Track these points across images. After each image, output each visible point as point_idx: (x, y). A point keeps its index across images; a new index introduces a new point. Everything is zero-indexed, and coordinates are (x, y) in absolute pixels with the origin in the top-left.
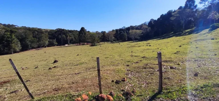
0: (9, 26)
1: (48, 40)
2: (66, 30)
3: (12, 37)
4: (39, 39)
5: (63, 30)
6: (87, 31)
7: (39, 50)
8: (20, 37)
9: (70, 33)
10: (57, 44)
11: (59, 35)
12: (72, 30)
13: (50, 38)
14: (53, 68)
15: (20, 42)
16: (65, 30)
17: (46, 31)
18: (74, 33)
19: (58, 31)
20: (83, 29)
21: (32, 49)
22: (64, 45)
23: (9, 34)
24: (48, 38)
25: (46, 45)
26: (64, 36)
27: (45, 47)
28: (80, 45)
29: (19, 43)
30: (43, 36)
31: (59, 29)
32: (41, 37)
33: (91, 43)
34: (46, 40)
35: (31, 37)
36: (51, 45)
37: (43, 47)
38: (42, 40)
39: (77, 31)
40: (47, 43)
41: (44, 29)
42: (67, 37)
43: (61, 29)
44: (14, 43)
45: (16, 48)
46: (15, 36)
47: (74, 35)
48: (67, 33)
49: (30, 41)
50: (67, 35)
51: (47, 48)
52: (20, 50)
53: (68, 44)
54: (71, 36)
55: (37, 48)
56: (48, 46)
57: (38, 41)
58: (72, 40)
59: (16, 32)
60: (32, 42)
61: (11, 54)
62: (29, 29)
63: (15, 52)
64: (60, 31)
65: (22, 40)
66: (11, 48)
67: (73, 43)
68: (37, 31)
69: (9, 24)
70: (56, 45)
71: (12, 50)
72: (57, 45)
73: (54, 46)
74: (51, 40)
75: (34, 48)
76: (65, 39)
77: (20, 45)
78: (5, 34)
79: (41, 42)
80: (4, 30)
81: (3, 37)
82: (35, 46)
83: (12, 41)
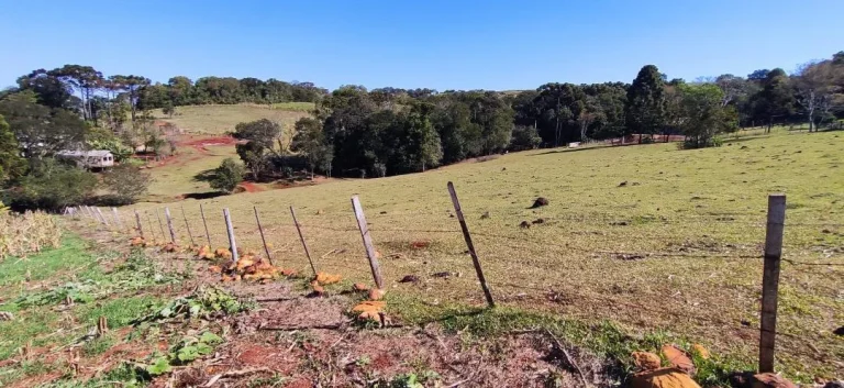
0: (419, 94)
1: (514, 127)
2: (575, 89)
3: (424, 124)
4: (488, 127)
5: (564, 87)
6: (669, 80)
7: (485, 160)
8: (441, 123)
9: (588, 97)
10: (540, 139)
11: (547, 108)
12: (597, 86)
13: (518, 122)
14: (534, 222)
15: (442, 138)
16: (572, 86)
17: (508, 98)
18: (605, 96)
19: (545, 93)
20: (647, 74)
21: (467, 158)
22: (564, 143)
23: (418, 115)
24: (514, 122)
25: (505, 146)
26: (566, 110)
27: (503, 152)
28: (630, 141)
29: (439, 140)
30: (497, 116)
31: (549, 85)
32: (492, 120)
33: (687, 133)
34: (506, 129)
35: (465, 123)
36: (520, 144)
37: (496, 151)
38: (497, 130)
39: (619, 84)
40: (509, 138)
41: (502, 93)
42: (577, 111)
43: (557, 85)
44: (428, 139)
45: (432, 155)
46: (430, 121)
47: (605, 103)
48: (577, 99)
49: (463, 134)
50: (576, 104)
51: (509, 156)
52: (440, 161)
53: (581, 141)
54: (594, 110)
55: (481, 156)
56: (512, 149)
57: (483, 133)
58: (597, 123)
59: (432, 108)
60: (468, 137)
61: (421, 171)
62: (463, 97)
63: (430, 167)
64: (556, 94)
65: (445, 131)
66: (422, 156)
67: (599, 138)
68: (482, 101)
69: (419, 90)
70: (536, 144)
71: (424, 161)
72: (541, 146)
73: (531, 148)
74: (522, 129)
75: (474, 156)
76: (571, 121)
77: (440, 147)
78: (410, 118)
79: (493, 137)
80: (409, 107)
81: (408, 125)
82: (477, 150)
83: (425, 134)
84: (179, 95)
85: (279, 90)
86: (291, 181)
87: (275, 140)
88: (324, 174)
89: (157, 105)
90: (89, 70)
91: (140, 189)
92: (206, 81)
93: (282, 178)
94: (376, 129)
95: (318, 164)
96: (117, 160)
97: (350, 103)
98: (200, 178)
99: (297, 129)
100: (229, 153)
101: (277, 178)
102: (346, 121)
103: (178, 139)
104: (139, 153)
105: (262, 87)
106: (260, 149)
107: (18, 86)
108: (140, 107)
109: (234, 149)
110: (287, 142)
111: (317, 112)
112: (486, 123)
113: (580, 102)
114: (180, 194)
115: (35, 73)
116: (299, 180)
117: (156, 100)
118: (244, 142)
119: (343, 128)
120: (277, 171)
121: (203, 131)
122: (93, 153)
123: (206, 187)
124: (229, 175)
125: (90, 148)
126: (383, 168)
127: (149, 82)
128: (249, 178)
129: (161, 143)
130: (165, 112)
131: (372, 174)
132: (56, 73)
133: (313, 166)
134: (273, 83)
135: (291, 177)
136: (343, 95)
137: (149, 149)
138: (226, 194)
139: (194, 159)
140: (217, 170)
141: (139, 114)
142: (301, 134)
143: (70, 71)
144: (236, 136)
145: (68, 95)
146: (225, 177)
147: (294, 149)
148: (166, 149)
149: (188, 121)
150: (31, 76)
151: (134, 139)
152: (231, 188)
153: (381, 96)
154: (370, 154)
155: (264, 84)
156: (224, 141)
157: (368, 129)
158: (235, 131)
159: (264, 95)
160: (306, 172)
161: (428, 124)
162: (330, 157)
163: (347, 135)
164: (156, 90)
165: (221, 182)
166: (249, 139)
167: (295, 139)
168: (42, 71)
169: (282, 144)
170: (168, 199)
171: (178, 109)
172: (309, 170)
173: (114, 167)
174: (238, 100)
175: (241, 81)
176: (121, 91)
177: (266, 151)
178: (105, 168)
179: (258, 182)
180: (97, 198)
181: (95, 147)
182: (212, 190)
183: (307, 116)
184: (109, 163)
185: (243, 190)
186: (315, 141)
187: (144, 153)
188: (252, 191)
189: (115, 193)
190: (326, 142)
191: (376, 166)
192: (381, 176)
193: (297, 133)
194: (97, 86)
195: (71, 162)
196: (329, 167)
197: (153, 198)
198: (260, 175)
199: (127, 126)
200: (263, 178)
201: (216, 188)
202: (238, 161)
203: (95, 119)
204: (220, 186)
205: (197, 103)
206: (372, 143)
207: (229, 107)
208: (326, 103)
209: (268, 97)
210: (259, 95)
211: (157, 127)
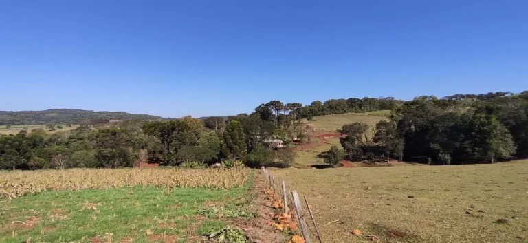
0: (490, 96)
3: (490, 123)
8: (511, 121)
15: (512, 133)
23: (484, 115)
29: (510, 135)
44: (496, 135)
45: (501, 149)
46: (497, 119)
52: (513, 155)
59: (498, 109)
61: (490, 162)
63: (500, 159)
65: (518, 128)
66: (489, 149)
71: (492, 154)
77: (511, 142)
78: (474, 118)
80: (474, 109)
81: (472, 124)
83: (492, 131)
84: (316, 110)
85: (370, 103)
86: (373, 162)
87: (363, 135)
88: (398, 159)
89: (304, 117)
90: (278, 102)
91: (292, 160)
92: (328, 102)
93: (368, 159)
94: (440, 127)
95: (392, 151)
96: (284, 145)
97: (417, 109)
98: (320, 156)
99: (378, 128)
100: (336, 142)
101: (364, 159)
102: (415, 123)
103: (312, 134)
104: (294, 141)
105: (359, 103)
106: (354, 141)
107: (255, 111)
108: (297, 119)
109: (339, 141)
110: (371, 136)
111: (392, 117)
114: (309, 165)
115: (261, 105)
116: (378, 161)
117: (305, 114)
118: (344, 136)
119: (413, 127)
120: (365, 154)
121: (325, 129)
122: (276, 141)
123: (322, 162)
124: (334, 156)
125: (274, 139)
126: (448, 157)
127: (301, 105)
128: (347, 158)
129: (304, 136)
130: (308, 120)
131: (437, 161)
132: (267, 105)
133: (388, 152)
134: (366, 100)
135: (374, 160)
137: (299, 139)
138: (333, 167)
139: (319, 145)
140: (328, 152)
141: (296, 122)
142: (380, 131)
143: (272, 103)
144: (342, 132)
145: (271, 114)
146: (332, 156)
147: (375, 141)
148: (306, 140)
149: (318, 125)
150: (260, 107)
151: (293, 134)
152: (335, 163)
153: (444, 103)
154: (436, 146)
155: (361, 101)
156: (335, 136)
157: (433, 127)
158: (341, 130)
159: (360, 107)
160: (383, 156)
161: (495, 122)
162: (401, 147)
163: (416, 131)
164: (305, 109)
165: (330, 159)
166: (348, 135)
167: (376, 135)
168: (263, 104)
169: (368, 137)
170: (304, 167)
171: (314, 118)
172: (386, 156)
173: (283, 148)
174: (345, 111)
175: (348, 101)
176: (291, 111)
177: (357, 142)
178: (280, 148)
179: (352, 161)
180: (274, 163)
181: (277, 138)
182: (325, 164)
183: (384, 119)
184: (281, 146)
185: (342, 165)
186: (391, 136)
187: (296, 141)
188: (347, 167)
189: (281, 161)
190: (399, 136)
191: (442, 155)
192: (446, 164)
193: (377, 131)
194: (281, 109)
195: (267, 145)
196: (401, 154)
197: (297, 166)
198: (353, 157)
199: (291, 128)
200: (355, 159)
201: (327, 162)
202: (340, 148)
203: (279, 124)
204: (330, 162)
205: (324, 114)
206: (438, 137)
207: (340, 115)
208: (399, 110)
209: (363, 108)
210: (357, 107)
211: (303, 128)
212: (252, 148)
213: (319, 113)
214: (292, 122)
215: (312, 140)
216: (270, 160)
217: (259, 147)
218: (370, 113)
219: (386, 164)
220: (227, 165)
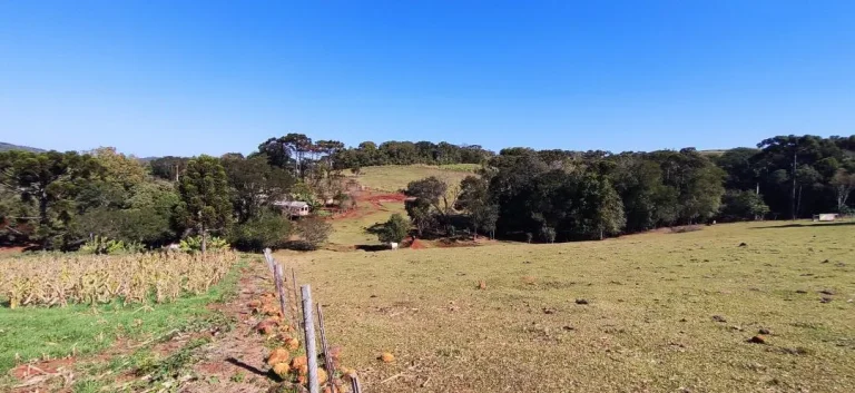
0: (592, 155)
1: (723, 192)
2: (823, 142)
3: (602, 186)
4: (686, 190)
5: (805, 140)
7: (683, 231)
8: (623, 185)
9: (847, 153)
10: (766, 208)
11: (772, 169)
13: (727, 186)
15: (624, 201)
16: (817, 138)
17: (712, 157)
19: (773, 149)
22: (809, 214)
23: (595, 175)
24: (724, 185)
25: (711, 214)
26: (809, 169)
27: (709, 222)
29: (620, 203)
30: (699, 177)
31: (777, 139)
32: (693, 181)
34: (712, 194)
37: (699, 221)
38: (698, 195)
40: (717, 205)
41: (706, 152)
42: (831, 172)
43: (792, 139)
44: (607, 202)
45: (612, 221)
46: (609, 182)
48: (825, 155)
49: (652, 198)
50: (825, 162)
51: (716, 228)
52: (622, 229)
53: (840, 213)
55: (676, 225)
56: (722, 218)
57: (679, 198)
59: (613, 167)
60: (660, 201)
61: (598, 239)
62: (653, 156)
63: (609, 234)
64: (788, 151)
65: (629, 193)
66: (598, 221)
68: (677, 159)
70: (760, 213)
71: (601, 227)
72: (769, 217)
73: (751, 218)
74: (736, 194)
75: (667, 225)
76: (818, 185)
77: (622, 212)
78: (586, 178)
79: (694, 202)
80: (583, 167)
81: (582, 186)
82: (671, 217)
83: (603, 197)
84: (367, 157)
85: (449, 152)
86: (454, 240)
87: (441, 198)
88: (488, 235)
89: (347, 167)
90: (303, 137)
91: (323, 237)
92: (387, 145)
93: (445, 236)
94: (545, 189)
95: (482, 223)
96: (311, 211)
97: (518, 161)
98: (371, 230)
99: (463, 188)
100: (399, 208)
101: (440, 236)
102: (512, 181)
103: (358, 194)
104: (328, 206)
105: (433, 150)
106: (427, 206)
107: (258, 151)
108: (335, 168)
109: (403, 206)
110: (452, 200)
111: (483, 171)
112: (683, 187)
113: (833, 161)
114: (353, 245)
115: (270, 141)
116: (461, 239)
117: (347, 161)
118: (414, 199)
119: (509, 187)
120: (441, 228)
121: (380, 188)
122: (294, 204)
123: (375, 240)
124: (396, 230)
125: (292, 200)
126: (552, 232)
127: (342, 146)
128: (414, 234)
129: (345, 197)
130: (353, 171)
131: (540, 239)
132: (282, 141)
133: (476, 225)
134: (444, 145)
135: (454, 236)
136: (510, 154)
137: (336, 202)
139: (370, 213)
140: (386, 225)
141: (332, 173)
142: (466, 193)
143: (291, 138)
144: (407, 193)
145: (288, 158)
146: (392, 231)
147: (458, 207)
148: (348, 203)
149: (372, 180)
150: (267, 143)
151: (326, 194)
153: (549, 156)
154: (538, 217)
155: (436, 147)
156: (398, 199)
157: (536, 189)
158: (406, 189)
159: (435, 157)
160: (468, 231)
161: (607, 185)
162: (494, 218)
163: (513, 195)
164: (348, 153)
165: (387, 234)
166: (417, 197)
167: (460, 198)
168: (274, 139)
169: (447, 202)
170: (343, 249)
171: (363, 169)
172: (472, 231)
173: (307, 217)
174: (412, 162)
175: (417, 144)
176: (324, 154)
177: (432, 207)
178: (303, 217)
179: (422, 238)
180: (290, 243)
181: (297, 199)
182: (380, 244)
183: (472, 175)
184: (305, 213)
185: (408, 245)
186: (480, 200)
187: (332, 205)
188: (416, 247)
189: (304, 239)
190: (489, 202)
191: (544, 230)
192: (550, 242)
193: (462, 191)
194: (307, 150)
195: (278, 210)
196: (493, 228)
197: (331, 247)
198: (424, 232)
199: (323, 183)
200: (427, 235)
201: (383, 241)
202: (406, 217)
203: (303, 176)
204: (387, 240)
205: (378, 164)
206: (541, 204)
207: (404, 167)
208: (492, 163)
209: (438, 158)
210: (430, 157)
211: (344, 184)
212: (248, 215)
213: (370, 162)
214: (326, 174)
215: (359, 204)
216: (282, 237)
217: (263, 216)
218: (449, 166)
219: (471, 242)
220: (193, 247)
